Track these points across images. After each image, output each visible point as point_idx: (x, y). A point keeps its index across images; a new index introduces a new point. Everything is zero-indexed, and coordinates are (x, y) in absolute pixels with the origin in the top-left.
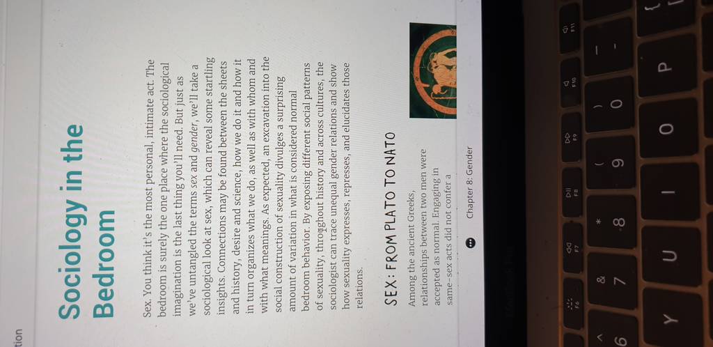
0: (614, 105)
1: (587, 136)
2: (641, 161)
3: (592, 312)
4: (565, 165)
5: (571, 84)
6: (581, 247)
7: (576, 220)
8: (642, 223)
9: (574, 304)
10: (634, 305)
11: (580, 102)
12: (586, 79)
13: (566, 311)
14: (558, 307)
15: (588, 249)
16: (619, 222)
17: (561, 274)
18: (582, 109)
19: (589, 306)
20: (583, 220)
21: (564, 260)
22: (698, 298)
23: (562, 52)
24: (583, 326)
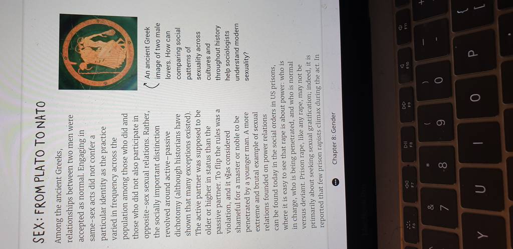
0: (437, 81)
1: (418, 104)
2: (458, 121)
3: (424, 231)
4: (402, 125)
5: (405, 66)
6: (416, 183)
7: (411, 164)
8: (459, 165)
9: (412, 225)
10: (455, 226)
11: (412, 79)
12: (416, 63)
13: (406, 230)
14: (400, 227)
15: (421, 185)
16: (443, 165)
17: (402, 204)
18: (414, 85)
19: (422, 226)
20: (417, 164)
21: (404, 193)
22: (502, 219)
23: (399, 44)
24: (419, 241)
